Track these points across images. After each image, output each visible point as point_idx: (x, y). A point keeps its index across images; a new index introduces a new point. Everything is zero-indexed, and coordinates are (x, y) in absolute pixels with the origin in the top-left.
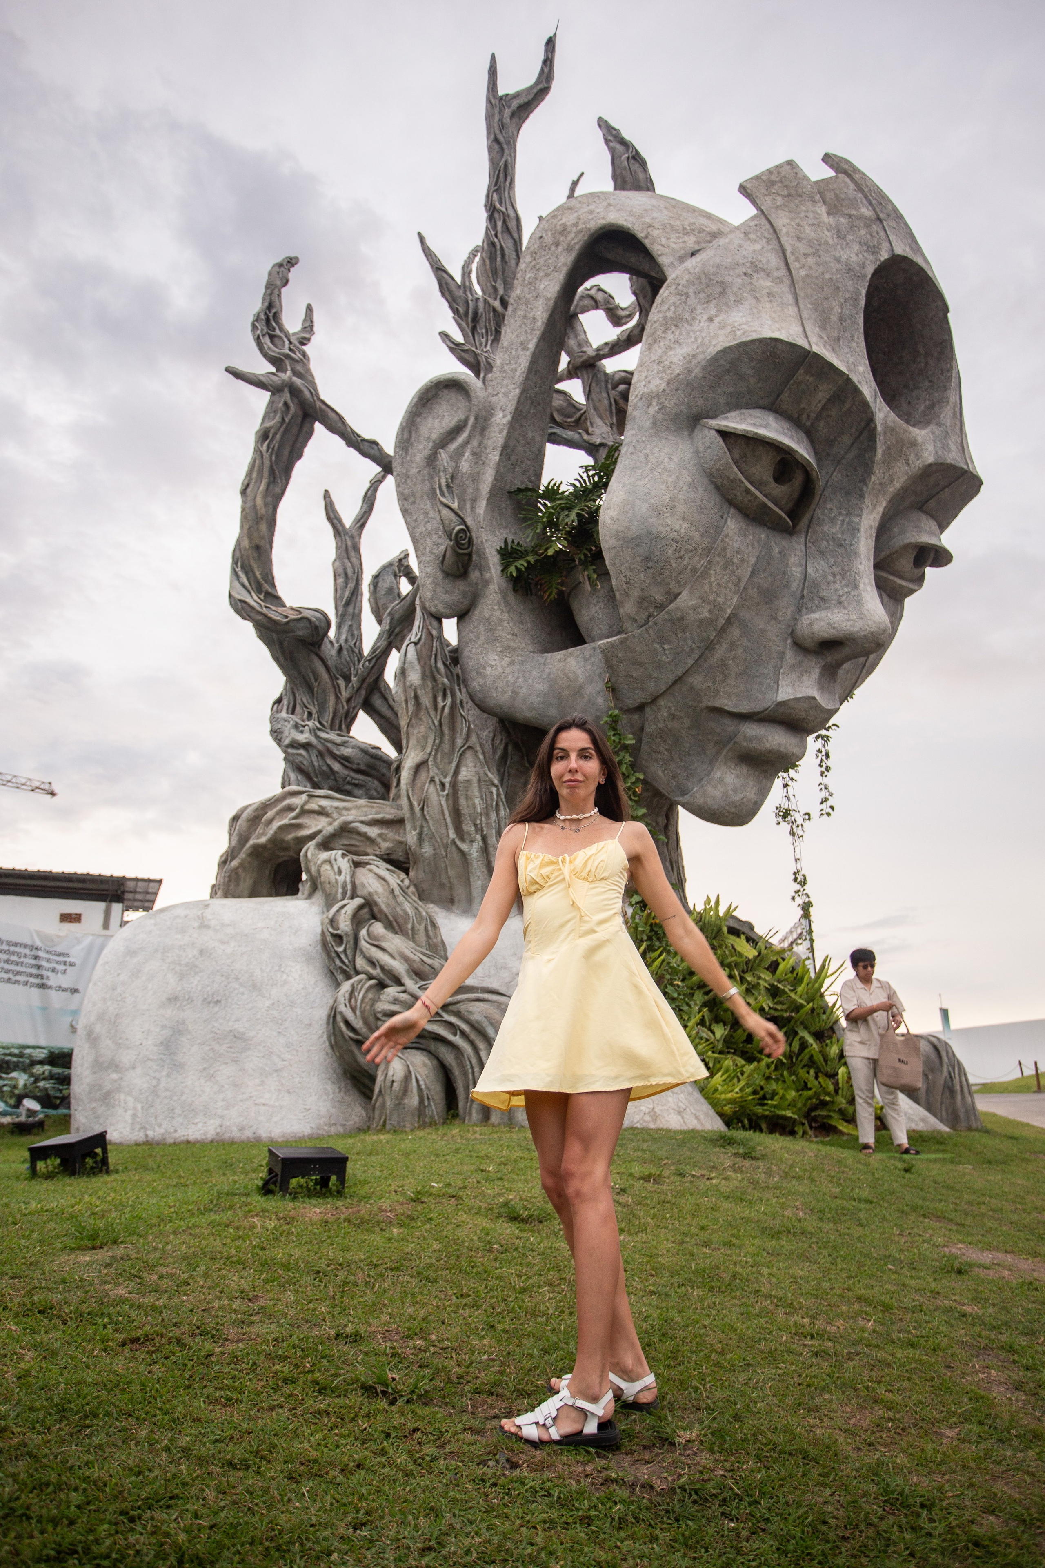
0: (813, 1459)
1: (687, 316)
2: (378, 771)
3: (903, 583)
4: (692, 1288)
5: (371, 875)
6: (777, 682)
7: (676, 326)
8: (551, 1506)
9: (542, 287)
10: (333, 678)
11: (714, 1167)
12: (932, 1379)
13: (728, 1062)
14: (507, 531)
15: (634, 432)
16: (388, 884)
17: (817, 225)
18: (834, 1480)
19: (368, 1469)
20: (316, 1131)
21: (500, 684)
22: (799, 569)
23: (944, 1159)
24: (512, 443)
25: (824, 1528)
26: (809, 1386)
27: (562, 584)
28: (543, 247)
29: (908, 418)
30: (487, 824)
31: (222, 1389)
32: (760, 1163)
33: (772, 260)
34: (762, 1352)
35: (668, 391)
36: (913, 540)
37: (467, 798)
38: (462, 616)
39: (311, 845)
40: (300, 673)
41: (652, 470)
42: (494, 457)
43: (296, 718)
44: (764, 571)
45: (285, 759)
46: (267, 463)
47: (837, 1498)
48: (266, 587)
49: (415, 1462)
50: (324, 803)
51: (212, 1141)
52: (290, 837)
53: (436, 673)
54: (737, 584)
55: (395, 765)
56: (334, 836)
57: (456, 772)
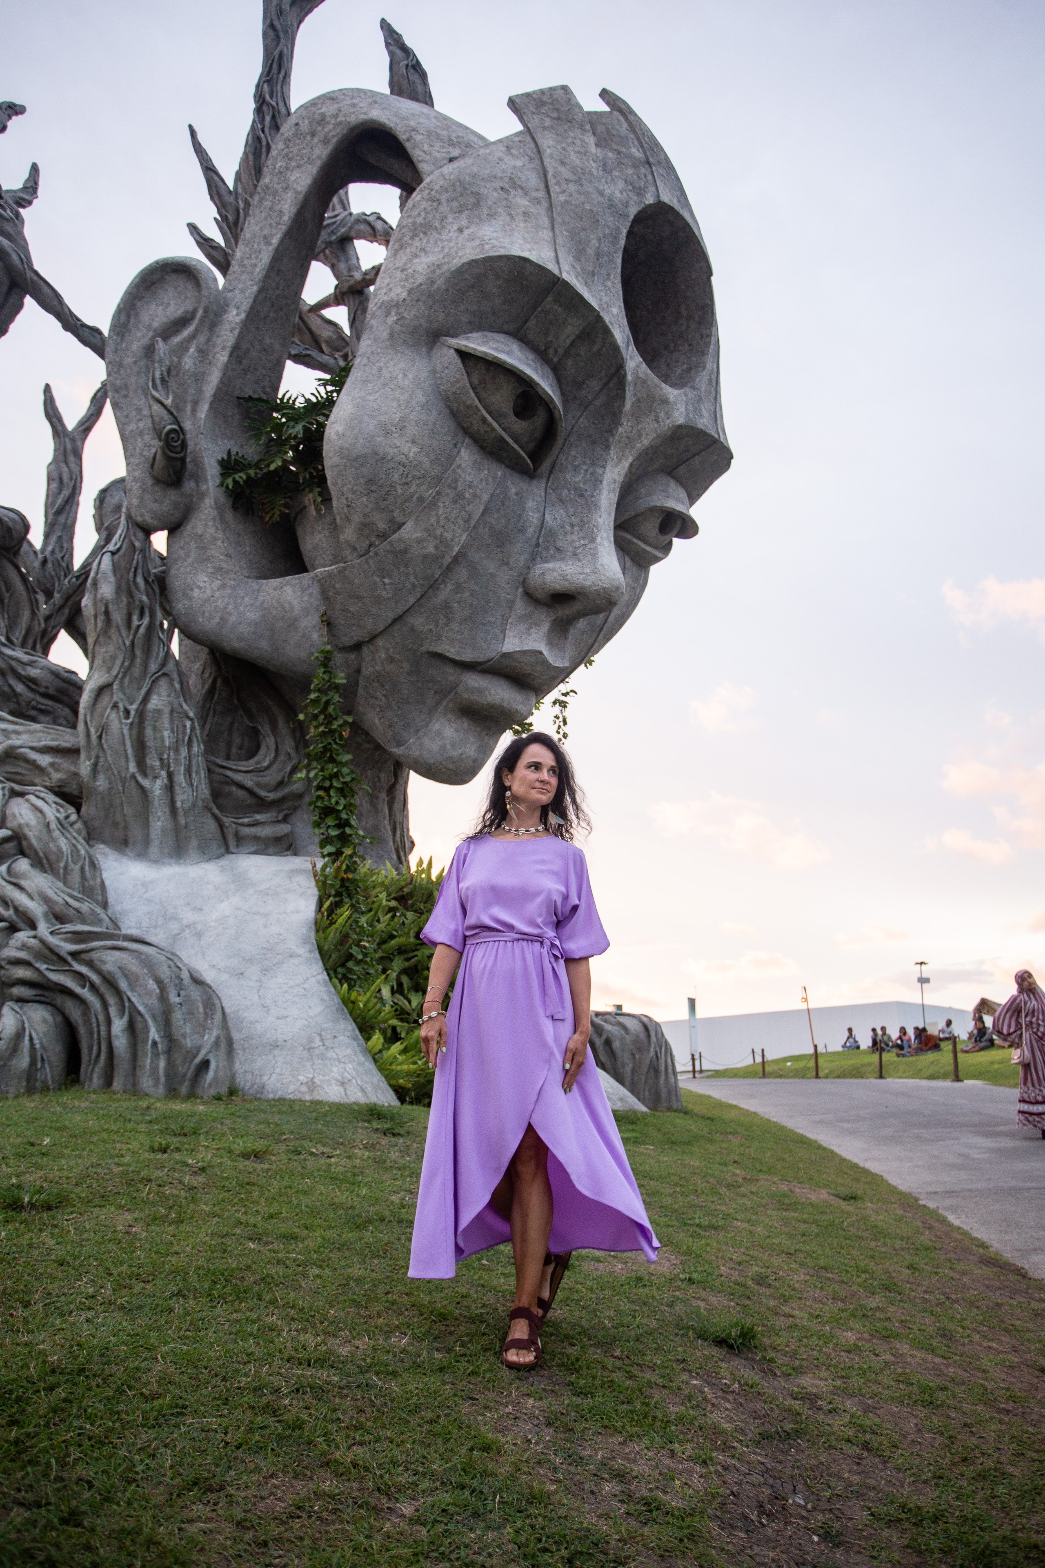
1: (437, 224)
2: (71, 696)
3: (648, 549)
5: (28, 806)
6: (504, 632)
7: (425, 233)
9: (293, 178)
10: (30, 590)
14: (232, 442)
15: (369, 342)
16: (46, 817)
17: (584, 154)
21: (208, 608)
22: (536, 515)
24: (245, 346)
27: (286, 506)
28: (298, 135)
30: (176, 759)
33: (532, 179)
35: (408, 301)
36: (660, 505)
37: (155, 729)
38: (173, 530)
41: (385, 385)
42: (223, 357)
44: (498, 511)
53: (133, 588)
57: (146, 700)
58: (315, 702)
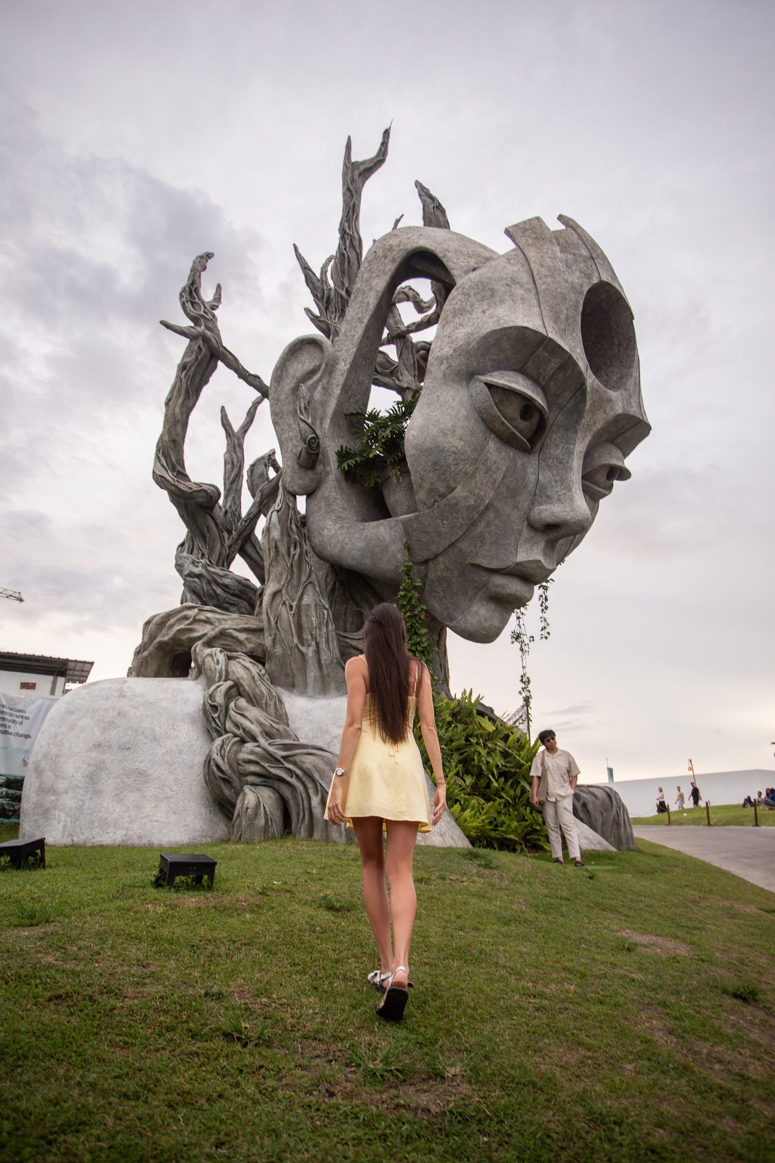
0: (540, 1089)
1: (469, 308)
2: (247, 595)
3: (600, 490)
4: (453, 960)
5: (239, 665)
6: (517, 549)
7: (461, 314)
8: (358, 1126)
9: (374, 283)
10: (220, 531)
11: (465, 874)
12: (616, 1027)
13: (474, 801)
14: (343, 440)
15: (430, 381)
16: (251, 672)
17: (554, 258)
18: (555, 1104)
19: (227, 1099)
20: (192, 841)
21: (333, 541)
22: (534, 476)
23: (614, 870)
24: (349, 383)
25: (548, 1141)
26: (534, 1033)
27: (378, 477)
28: (376, 258)
29: (606, 383)
30: (320, 634)
31: (121, 1035)
32: (496, 872)
33: (525, 277)
34: (502, 1008)
35: (454, 355)
36: (607, 462)
37: (307, 616)
38: (310, 495)
39: (199, 643)
40: (198, 527)
41: (441, 406)
42: (337, 391)
43: (193, 557)
44: (511, 476)
45: (184, 584)
46: (184, 386)
47: (557, 1118)
48: (179, 468)
49: (260, 1092)
50: (210, 615)
51: (119, 846)
52: (185, 637)
53: (290, 532)
54: (493, 484)
55: (259, 592)
56: (215, 638)
57: (301, 599)
58: (404, 597)
